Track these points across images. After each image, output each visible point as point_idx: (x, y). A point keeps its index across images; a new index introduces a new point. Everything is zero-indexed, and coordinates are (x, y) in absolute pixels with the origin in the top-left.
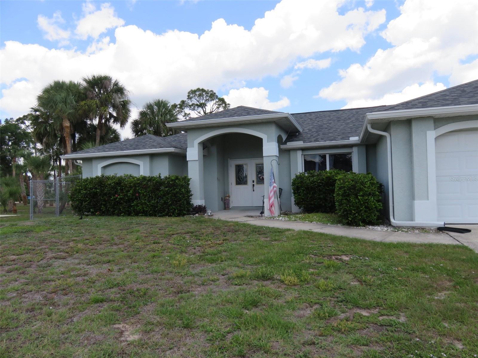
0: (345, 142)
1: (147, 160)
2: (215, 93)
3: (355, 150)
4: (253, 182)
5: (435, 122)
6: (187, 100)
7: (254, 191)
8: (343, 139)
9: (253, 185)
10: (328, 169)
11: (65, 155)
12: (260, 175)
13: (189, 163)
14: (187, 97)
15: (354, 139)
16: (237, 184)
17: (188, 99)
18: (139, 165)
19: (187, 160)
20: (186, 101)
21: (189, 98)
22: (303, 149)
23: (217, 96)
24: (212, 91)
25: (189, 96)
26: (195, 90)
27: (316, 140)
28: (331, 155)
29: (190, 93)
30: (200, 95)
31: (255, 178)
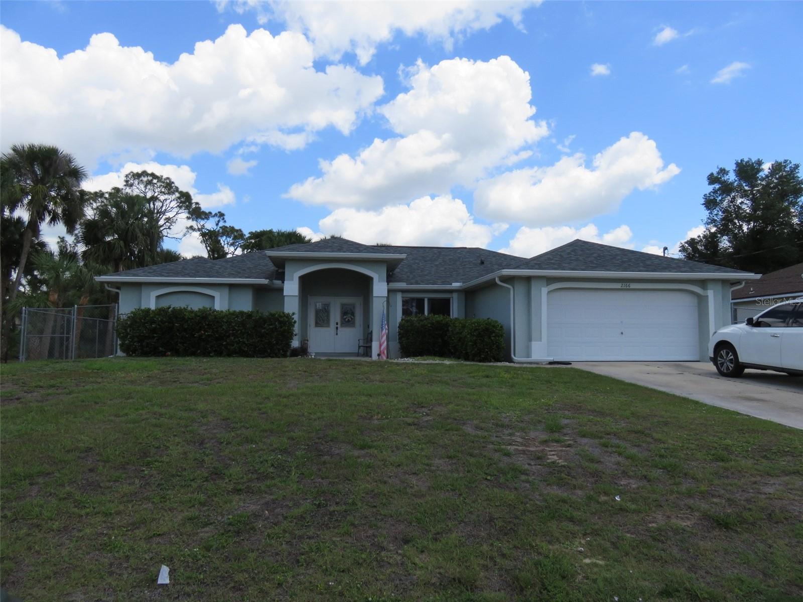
0: (447, 287)
1: (226, 291)
2: (173, 183)
3: (455, 296)
4: (337, 324)
5: (547, 281)
6: (124, 188)
7: (337, 334)
8: (443, 283)
9: (337, 328)
10: (426, 313)
11: (102, 277)
12: (345, 317)
13: (286, 298)
14: (125, 184)
15: (456, 285)
16: (316, 326)
17: (125, 185)
18: (213, 297)
19: (284, 294)
20: (122, 189)
21: (128, 184)
22: (403, 291)
23: (177, 188)
24: (168, 178)
25: (127, 181)
26: (137, 173)
27: (417, 283)
28: (430, 300)
29: (130, 176)
30: (149, 183)
31: (338, 320)
